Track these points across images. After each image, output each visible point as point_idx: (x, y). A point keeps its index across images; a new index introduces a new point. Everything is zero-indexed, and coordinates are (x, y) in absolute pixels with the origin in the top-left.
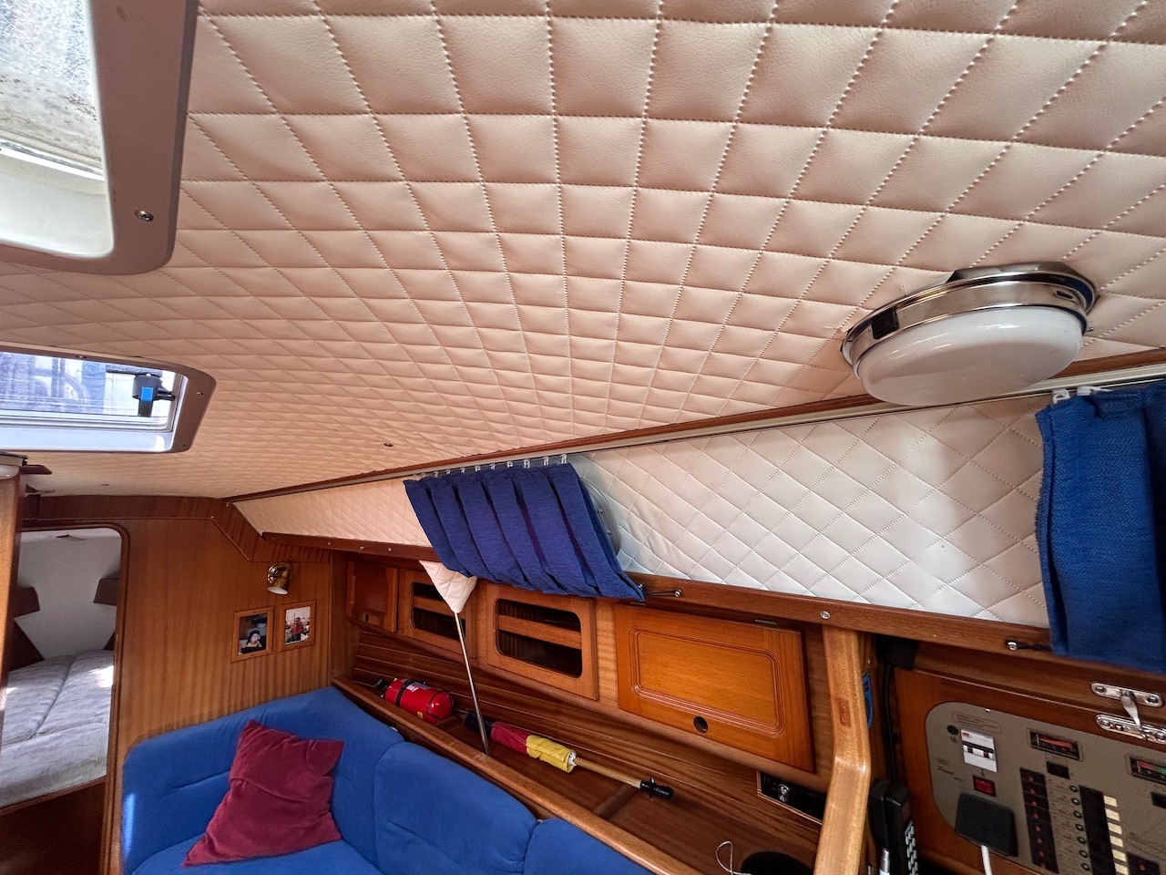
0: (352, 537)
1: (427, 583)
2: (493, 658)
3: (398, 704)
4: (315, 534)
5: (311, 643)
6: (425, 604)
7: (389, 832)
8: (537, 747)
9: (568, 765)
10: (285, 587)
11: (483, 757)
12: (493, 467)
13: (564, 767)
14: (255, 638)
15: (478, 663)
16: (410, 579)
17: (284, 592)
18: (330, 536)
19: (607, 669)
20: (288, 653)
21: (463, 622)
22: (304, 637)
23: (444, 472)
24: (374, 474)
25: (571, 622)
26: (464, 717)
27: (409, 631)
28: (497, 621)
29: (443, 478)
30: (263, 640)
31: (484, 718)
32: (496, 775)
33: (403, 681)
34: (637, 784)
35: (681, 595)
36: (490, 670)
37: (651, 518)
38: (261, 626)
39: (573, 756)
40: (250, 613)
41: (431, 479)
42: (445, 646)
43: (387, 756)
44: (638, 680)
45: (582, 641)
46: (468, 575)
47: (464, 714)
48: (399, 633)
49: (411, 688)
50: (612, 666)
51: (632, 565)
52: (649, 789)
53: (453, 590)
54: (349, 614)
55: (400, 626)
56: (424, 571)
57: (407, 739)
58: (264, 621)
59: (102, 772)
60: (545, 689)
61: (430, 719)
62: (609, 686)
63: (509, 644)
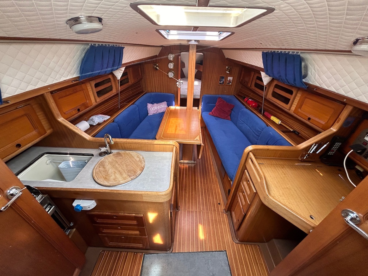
0: (246, 63)
1: (260, 77)
2: (270, 97)
3: (246, 102)
4: (238, 60)
5: (231, 85)
6: (258, 82)
7: (240, 121)
8: (273, 118)
9: (278, 123)
10: (229, 72)
11: (261, 115)
12: (283, 52)
13: (277, 123)
14: (222, 81)
15: (266, 97)
16: (257, 75)
17: (229, 73)
18: (241, 61)
19: (295, 104)
20: (227, 86)
21: (266, 88)
22: (230, 84)
23: (272, 51)
24: (256, 48)
25: (291, 93)
26: (259, 109)
27: (253, 87)
28: (274, 89)
29: (271, 53)
30: (223, 82)
31: (264, 110)
32: (262, 118)
33: (248, 98)
34: (292, 130)
35: (316, 90)
36: (268, 99)
37: (316, 71)
38: (223, 79)
39: (280, 122)
40: (222, 76)
41: (268, 52)
42: (260, 92)
43: (243, 109)
44: (300, 108)
45: (291, 97)
46: (270, 76)
47: (260, 108)
48: (251, 87)
49: (250, 100)
50: (296, 104)
51: (308, 81)
52: (294, 132)
53: (266, 79)
54: (240, 81)
55: (251, 86)
56: (260, 74)
57: (246, 108)
58: (224, 78)
59: (199, 97)
60: (279, 106)
61: (252, 106)
62: (293, 108)
63: (275, 95)
